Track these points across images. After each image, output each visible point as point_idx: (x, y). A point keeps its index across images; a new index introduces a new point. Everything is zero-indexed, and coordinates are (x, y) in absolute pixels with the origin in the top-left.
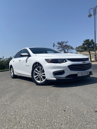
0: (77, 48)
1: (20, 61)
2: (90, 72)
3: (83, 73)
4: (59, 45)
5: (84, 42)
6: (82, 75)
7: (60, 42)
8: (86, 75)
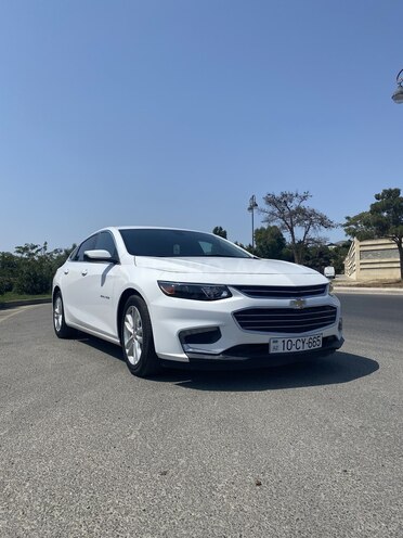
0: (351, 221)
1: (84, 275)
2: (323, 339)
3: (294, 341)
4: (270, 208)
5: (377, 197)
6: (286, 351)
7: (278, 195)
8: (306, 348)
